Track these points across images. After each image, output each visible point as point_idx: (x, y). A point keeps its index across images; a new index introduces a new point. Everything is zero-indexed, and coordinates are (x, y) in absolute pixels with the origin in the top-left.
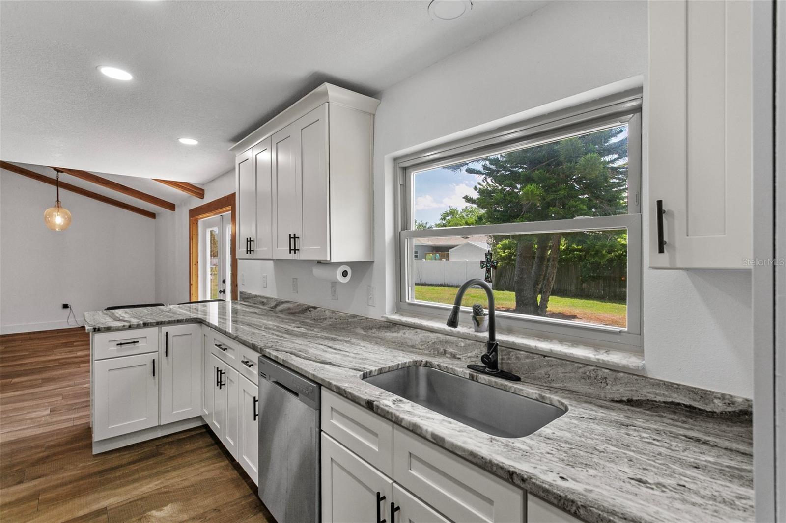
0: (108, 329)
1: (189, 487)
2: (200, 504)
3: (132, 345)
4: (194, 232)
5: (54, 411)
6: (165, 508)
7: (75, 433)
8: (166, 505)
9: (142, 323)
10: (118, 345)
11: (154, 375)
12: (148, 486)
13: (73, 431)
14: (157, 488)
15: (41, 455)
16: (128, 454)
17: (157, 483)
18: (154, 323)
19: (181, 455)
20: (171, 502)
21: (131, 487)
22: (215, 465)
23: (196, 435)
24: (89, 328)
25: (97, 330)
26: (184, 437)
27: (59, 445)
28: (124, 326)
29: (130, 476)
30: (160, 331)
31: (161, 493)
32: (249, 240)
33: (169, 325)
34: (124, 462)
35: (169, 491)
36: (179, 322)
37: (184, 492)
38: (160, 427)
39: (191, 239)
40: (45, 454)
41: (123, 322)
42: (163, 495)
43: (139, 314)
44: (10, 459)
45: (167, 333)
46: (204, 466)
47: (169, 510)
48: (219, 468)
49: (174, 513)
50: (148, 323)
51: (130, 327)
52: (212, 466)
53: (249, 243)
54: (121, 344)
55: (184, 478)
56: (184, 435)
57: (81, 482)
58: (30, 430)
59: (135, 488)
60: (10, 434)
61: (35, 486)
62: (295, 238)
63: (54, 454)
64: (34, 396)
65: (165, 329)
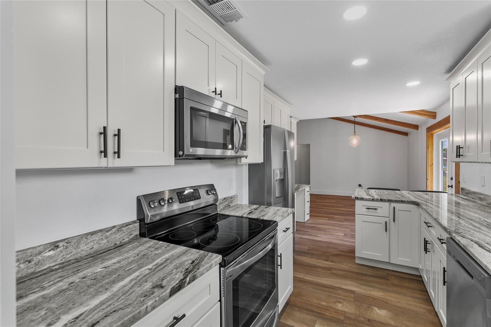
0: (362, 199)
1: (400, 308)
2: (404, 322)
3: (374, 210)
4: (430, 143)
5: (345, 235)
6: (383, 310)
7: (351, 249)
8: (384, 309)
9: (379, 198)
10: (367, 208)
11: (386, 231)
12: (377, 293)
13: (350, 248)
14: (381, 297)
15: (336, 253)
16: (371, 271)
17: (382, 294)
18: (387, 200)
19: (401, 287)
20: (387, 310)
21: (368, 288)
22: (421, 305)
23: (414, 279)
24: (354, 197)
25: (357, 198)
26: (405, 277)
27: (343, 252)
28: (370, 199)
29: (369, 282)
30: (390, 206)
31: (382, 301)
32: (458, 147)
33: (396, 202)
34: (369, 273)
35: (387, 303)
36: (402, 202)
37: (396, 308)
38: (389, 263)
39: (427, 148)
40: (338, 253)
41: (370, 197)
42: (383, 303)
43: (381, 193)
44: (326, 249)
45: (394, 207)
46: (413, 301)
47: (385, 313)
48: (424, 308)
49: (387, 317)
50: (383, 199)
51: (373, 200)
52: (419, 304)
53: (458, 149)
54: (368, 208)
55: (398, 301)
56: (406, 276)
57: (348, 273)
58: (336, 240)
59: (370, 290)
60: (328, 239)
61: (331, 265)
63: (341, 255)
64: (340, 226)
65: (393, 205)
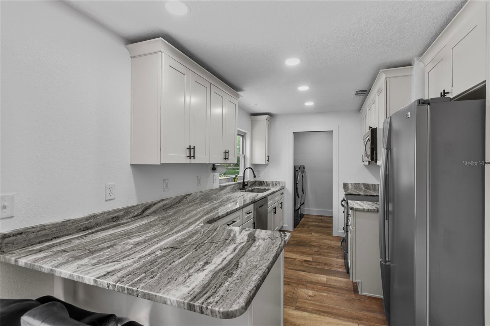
62: (226, 158)
